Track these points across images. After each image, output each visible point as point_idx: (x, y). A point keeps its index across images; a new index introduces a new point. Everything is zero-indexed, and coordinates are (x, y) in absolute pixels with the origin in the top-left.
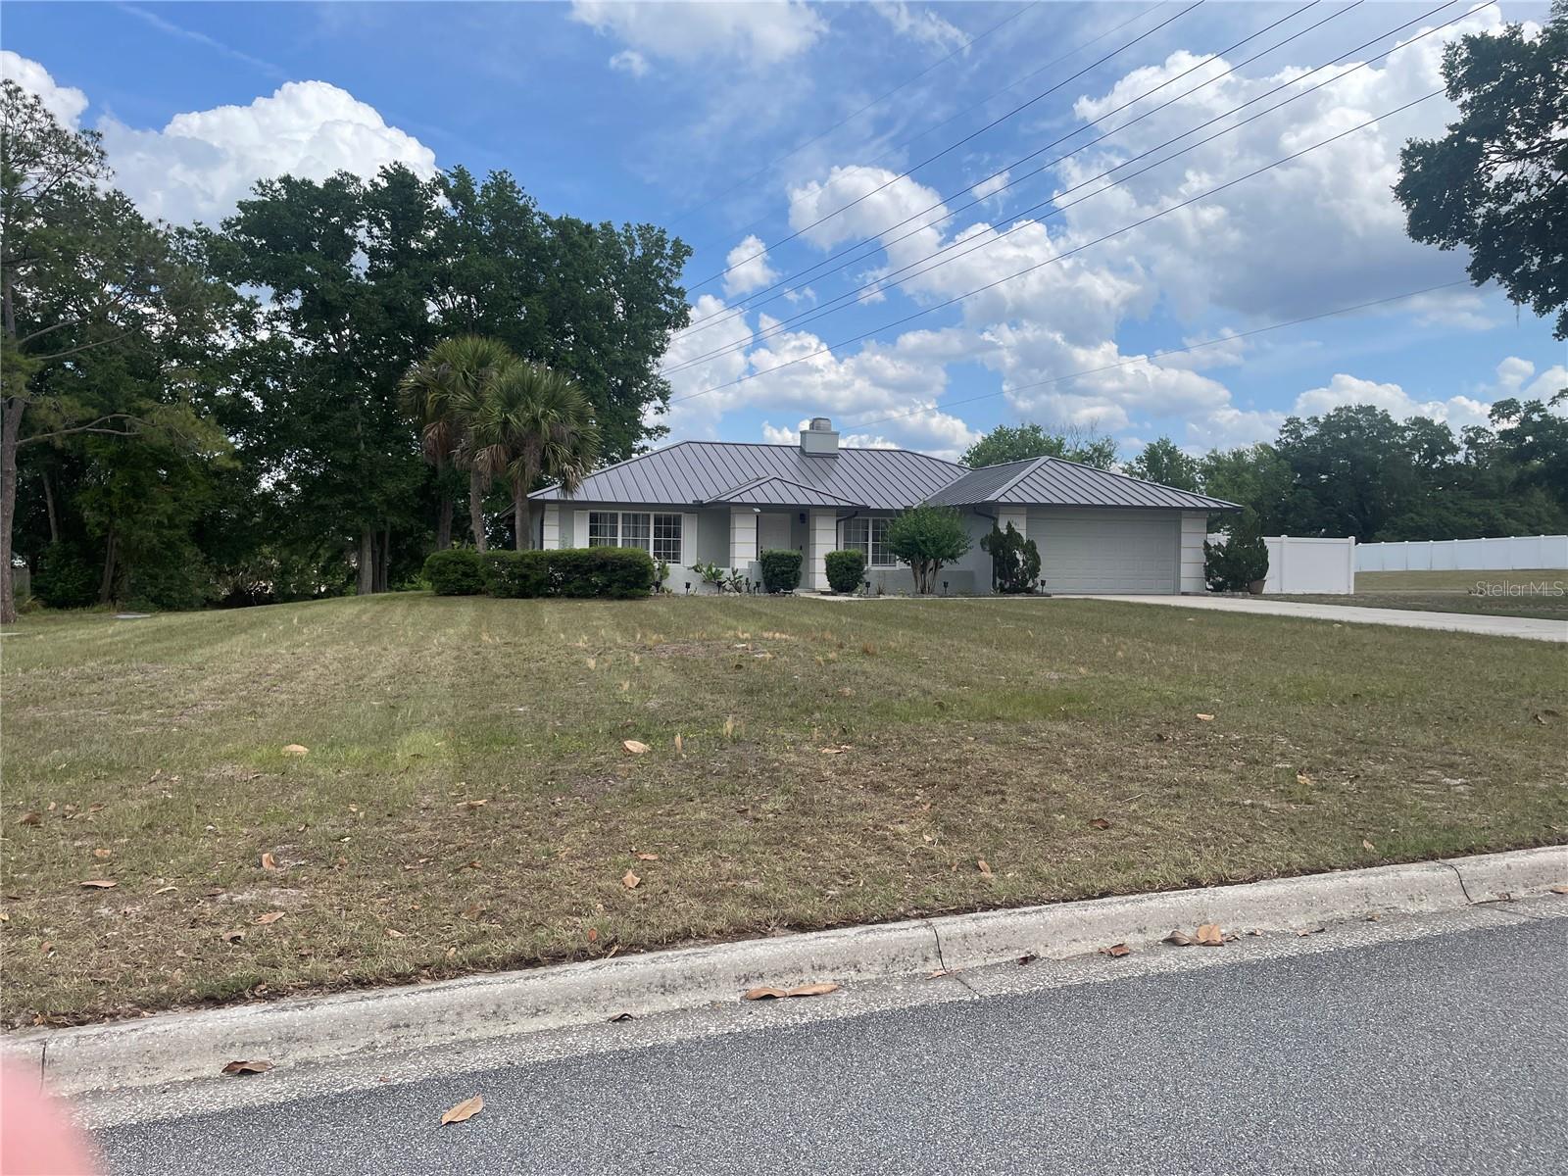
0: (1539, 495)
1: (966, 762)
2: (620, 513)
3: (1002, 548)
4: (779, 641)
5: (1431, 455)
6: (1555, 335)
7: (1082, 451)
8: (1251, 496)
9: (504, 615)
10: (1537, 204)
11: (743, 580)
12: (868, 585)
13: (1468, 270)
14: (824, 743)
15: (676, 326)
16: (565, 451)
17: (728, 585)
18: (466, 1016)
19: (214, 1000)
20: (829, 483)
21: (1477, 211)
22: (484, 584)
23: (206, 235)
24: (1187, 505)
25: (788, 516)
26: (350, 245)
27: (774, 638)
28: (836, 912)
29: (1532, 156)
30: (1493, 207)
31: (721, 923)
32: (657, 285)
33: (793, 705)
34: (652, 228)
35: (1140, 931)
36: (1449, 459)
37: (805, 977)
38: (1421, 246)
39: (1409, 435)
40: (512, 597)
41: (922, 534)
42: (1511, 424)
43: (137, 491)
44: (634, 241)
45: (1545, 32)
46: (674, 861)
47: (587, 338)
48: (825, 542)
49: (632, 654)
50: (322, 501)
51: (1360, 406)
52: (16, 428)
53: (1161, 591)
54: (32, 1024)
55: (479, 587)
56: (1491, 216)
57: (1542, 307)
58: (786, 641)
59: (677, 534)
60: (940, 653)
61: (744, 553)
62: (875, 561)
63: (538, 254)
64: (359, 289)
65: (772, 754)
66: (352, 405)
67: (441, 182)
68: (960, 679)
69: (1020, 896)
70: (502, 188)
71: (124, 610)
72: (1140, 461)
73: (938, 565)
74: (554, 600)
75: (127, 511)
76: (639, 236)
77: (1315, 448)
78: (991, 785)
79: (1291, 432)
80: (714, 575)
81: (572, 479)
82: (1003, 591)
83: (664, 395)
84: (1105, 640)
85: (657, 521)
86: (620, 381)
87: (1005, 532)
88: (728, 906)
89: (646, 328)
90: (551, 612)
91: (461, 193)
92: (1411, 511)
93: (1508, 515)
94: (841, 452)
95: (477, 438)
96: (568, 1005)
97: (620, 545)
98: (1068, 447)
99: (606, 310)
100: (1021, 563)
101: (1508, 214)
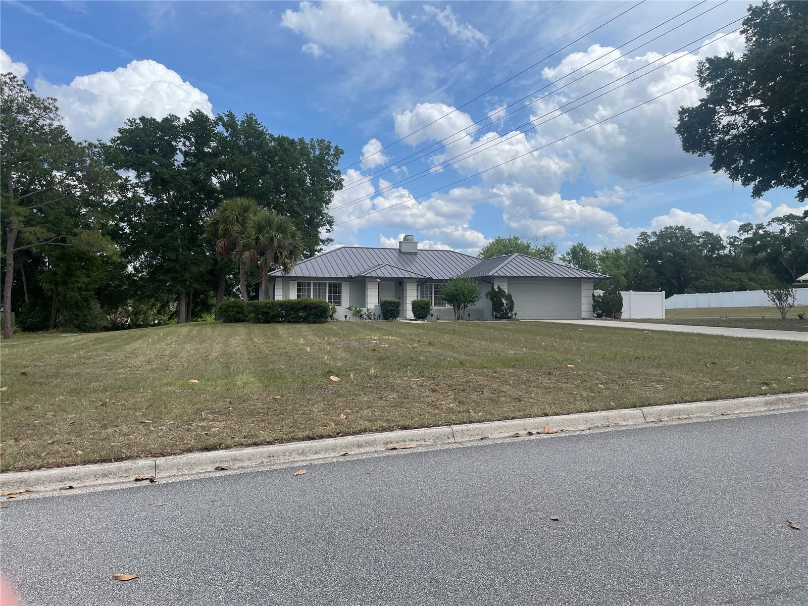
0: (765, 271)
1: (470, 382)
2: (312, 282)
3: (496, 298)
4: (392, 339)
5: (712, 250)
6: (752, 196)
7: (539, 249)
8: (623, 272)
9: (261, 331)
10: (742, 135)
11: (372, 314)
12: (432, 315)
13: (711, 166)
14: (412, 377)
15: (336, 189)
16: (285, 253)
17: (365, 316)
18: (293, 454)
19: (207, 449)
20: (414, 268)
21: (714, 138)
22: (246, 317)
23: (103, 146)
24: (584, 276)
25: (393, 283)
26: (174, 150)
27: (389, 339)
28: (418, 424)
29: (739, 113)
30: (721, 136)
31: (377, 427)
32: (327, 169)
33: (399, 364)
34: (324, 141)
35: (525, 430)
36: (721, 252)
37: (407, 443)
38: (689, 155)
39: (701, 240)
40: (261, 323)
41: (457, 291)
42: (750, 235)
43: (69, 273)
44: (315, 147)
45: (744, 55)
46: (357, 412)
47: (292, 195)
48: (412, 295)
49: (325, 346)
50: (161, 277)
51: (677, 226)
52: (13, 243)
53: (571, 318)
54: (148, 457)
55: (244, 318)
56: (721, 141)
57: (746, 182)
58: (394, 340)
59: (340, 292)
60: (464, 344)
61: (372, 301)
62: (436, 304)
63: (270, 155)
64: (180, 172)
65: (391, 380)
66: (175, 230)
67: (220, 119)
68: (471, 353)
69: (483, 419)
70: (250, 121)
71: (62, 332)
72: (568, 254)
73: (465, 306)
74: (282, 324)
75: (65, 283)
76: (318, 145)
77: (655, 248)
78: (479, 389)
79: (643, 239)
80: (358, 312)
81: (289, 266)
82: (497, 318)
83: (330, 223)
84: (538, 338)
85: (330, 286)
86: (308, 216)
87: (497, 290)
88: (379, 423)
89: (321, 190)
90: (283, 330)
91: (230, 124)
92: (703, 278)
93: (750, 279)
94: (420, 252)
95: (244, 246)
96: (326, 451)
97: (312, 297)
98: (532, 247)
99: (302, 181)
100: (505, 305)
101: (729, 140)
